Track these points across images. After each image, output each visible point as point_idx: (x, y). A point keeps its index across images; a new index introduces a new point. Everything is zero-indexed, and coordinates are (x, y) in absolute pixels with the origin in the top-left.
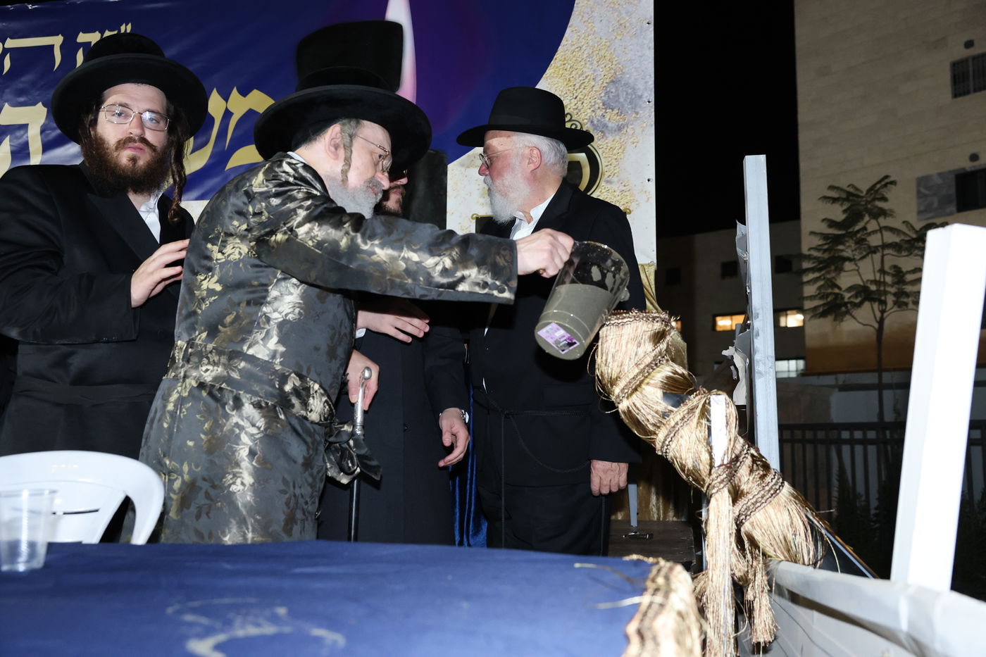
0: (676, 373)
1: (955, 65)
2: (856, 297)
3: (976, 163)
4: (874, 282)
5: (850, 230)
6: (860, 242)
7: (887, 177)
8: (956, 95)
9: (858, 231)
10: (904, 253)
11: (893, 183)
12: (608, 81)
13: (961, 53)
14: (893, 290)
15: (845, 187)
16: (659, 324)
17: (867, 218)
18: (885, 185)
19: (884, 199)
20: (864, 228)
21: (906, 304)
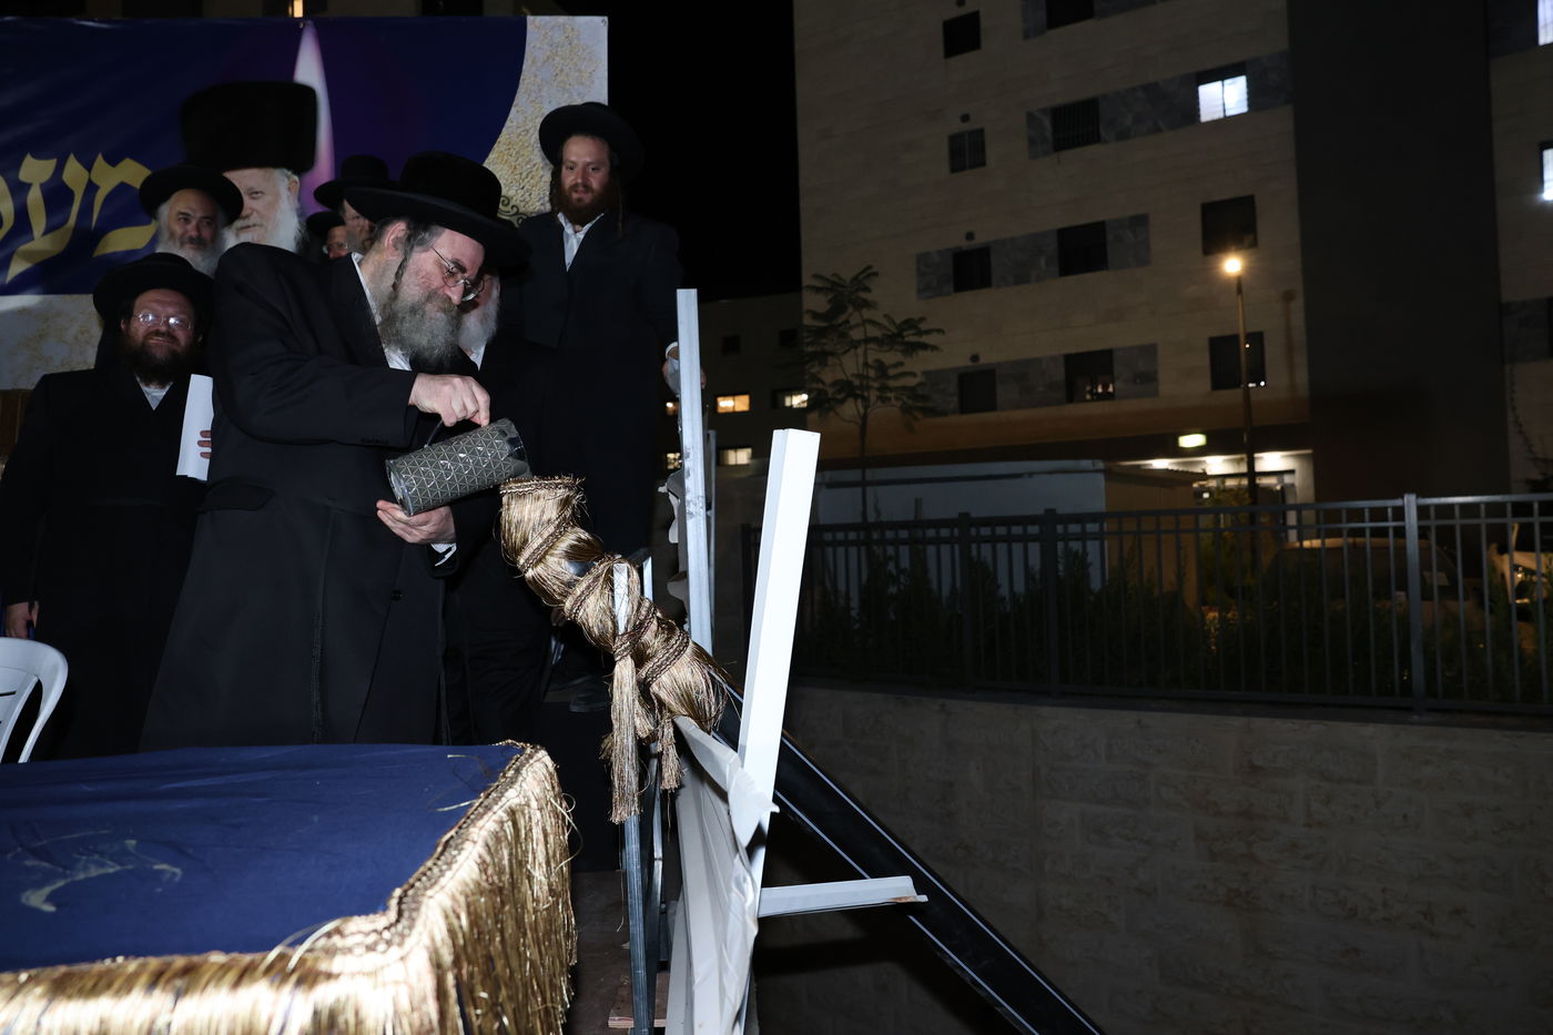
0: (579, 540)
1: (952, 139)
2: (839, 392)
3: (972, 242)
4: (858, 376)
5: (835, 322)
6: (843, 335)
7: (869, 267)
8: (953, 170)
9: (840, 325)
10: (885, 348)
11: (875, 274)
13: (957, 126)
14: (876, 385)
15: (828, 276)
16: (562, 490)
17: (850, 310)
18: (869, 276)
19: (867, 289)
20: (847, 322)
21: (889, 399)
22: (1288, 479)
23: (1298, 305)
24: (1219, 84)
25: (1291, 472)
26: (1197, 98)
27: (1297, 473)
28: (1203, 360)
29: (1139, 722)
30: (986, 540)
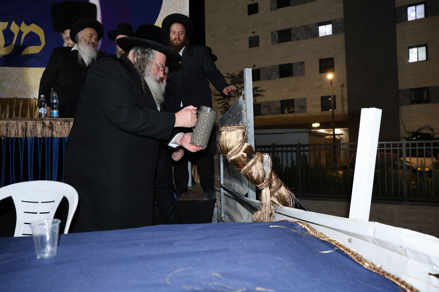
0: (248, 146)
1: (250, 38)
3: (255, 68)
8: (250, 47)
13: (252, 35)
22: (341, 136)
23: (345, 88)
24: (324, 26)
25: (342, 134)
26: (318, 30)
27: (344, 135)
28: (319, 102)
29: (326, 204)
30: (280, 151)
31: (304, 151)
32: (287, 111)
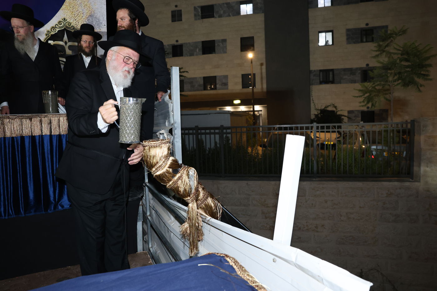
0: (173, 160)
1: (172, 12)
3: (178, 43)
8: (172, 21)
12: (88, 15)
13: (174, 8)
16: (168, 144)
22: (260, 112)
23: (264, 67)
24: (245, 5)
25: (261, 111)
26: (240, 8)
27: (263, 111)
28: (240, 80)
29: (247, 184)
30: (203, 134)
31: (227, 133)
32: (210, 88)
